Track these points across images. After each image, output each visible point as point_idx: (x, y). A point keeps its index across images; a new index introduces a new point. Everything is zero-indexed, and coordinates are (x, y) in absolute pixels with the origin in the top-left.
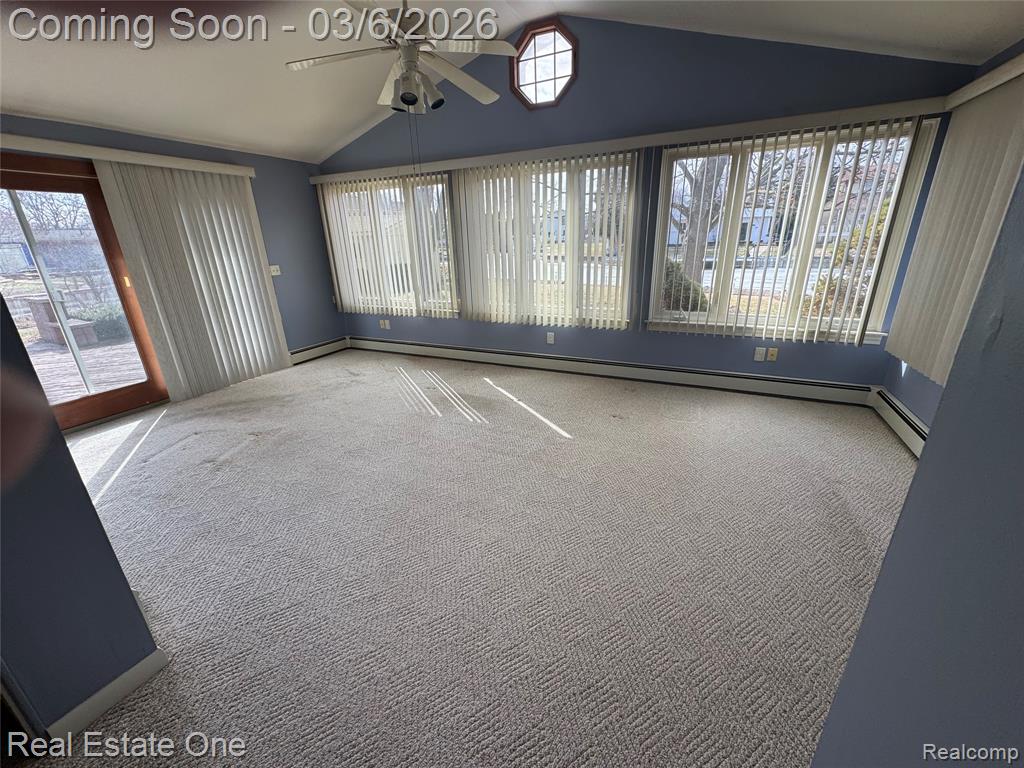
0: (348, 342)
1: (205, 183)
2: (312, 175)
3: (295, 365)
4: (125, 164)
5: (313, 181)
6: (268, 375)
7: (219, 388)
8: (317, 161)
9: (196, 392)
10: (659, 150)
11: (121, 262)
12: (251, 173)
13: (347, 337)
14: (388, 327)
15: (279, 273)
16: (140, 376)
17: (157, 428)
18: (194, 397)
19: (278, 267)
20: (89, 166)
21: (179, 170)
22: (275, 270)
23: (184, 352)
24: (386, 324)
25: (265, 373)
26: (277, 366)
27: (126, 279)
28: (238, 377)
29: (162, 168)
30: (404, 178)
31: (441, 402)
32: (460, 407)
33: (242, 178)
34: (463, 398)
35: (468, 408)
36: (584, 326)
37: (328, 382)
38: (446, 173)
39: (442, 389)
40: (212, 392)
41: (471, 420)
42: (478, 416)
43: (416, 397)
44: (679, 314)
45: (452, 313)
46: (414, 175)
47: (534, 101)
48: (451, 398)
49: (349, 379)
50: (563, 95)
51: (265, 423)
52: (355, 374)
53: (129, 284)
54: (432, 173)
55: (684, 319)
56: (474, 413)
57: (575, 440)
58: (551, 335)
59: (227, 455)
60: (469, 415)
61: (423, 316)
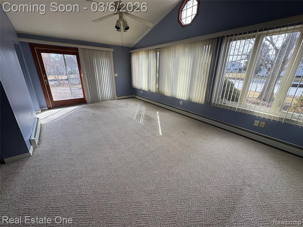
0: (133, 96)
1: (101, 53)
2: (130, 50)
3: (118, 99)
4: (84, 48)
5: (130, 52)
6: (112, 101)
7: (98, 102)
8: (132, 47)
9: (93, 102)
10: (222, 38)
11: (82, 71)
13: (133, 94)
14: (142, 93)
15: (117, 76)
16: (82, 96)
17: (80, 108)
18: (92, 103)
19: (117, 74)
20: (77, 49)
21: (96, 50)
23: (91, 92)
24: (142, 92)
25: (110, 100)
26: (113, 99)
28: (103, 100)
29: (92, 49)
30: (148, 51)
31: (139, 116)
32: (142, 118)
33: (111, 51)
34: (145, 116)
35: (144, 119)
36: (190, 101)
37: (120, 105)
38: (158, 49)
39: (143, 112)
40: (96, 103)
41: (140, 123)
42: (143, 122)
43: (134, 113)
44: (224, 101)
45: (156, 91)
46: (150, 50)
47: (185, 24)
48: (143, 115)
49: (125, 105)
50: (193, 21)
51: (97, 112)
52: (127, 104)
53: (82, 76)
54: (154, 49)
55: (225, 104)
56: (143, 121)
57: (162, 136)
58: (181, 102)
59: (84, 117)
60: (141, 121)
61: (149, 91)
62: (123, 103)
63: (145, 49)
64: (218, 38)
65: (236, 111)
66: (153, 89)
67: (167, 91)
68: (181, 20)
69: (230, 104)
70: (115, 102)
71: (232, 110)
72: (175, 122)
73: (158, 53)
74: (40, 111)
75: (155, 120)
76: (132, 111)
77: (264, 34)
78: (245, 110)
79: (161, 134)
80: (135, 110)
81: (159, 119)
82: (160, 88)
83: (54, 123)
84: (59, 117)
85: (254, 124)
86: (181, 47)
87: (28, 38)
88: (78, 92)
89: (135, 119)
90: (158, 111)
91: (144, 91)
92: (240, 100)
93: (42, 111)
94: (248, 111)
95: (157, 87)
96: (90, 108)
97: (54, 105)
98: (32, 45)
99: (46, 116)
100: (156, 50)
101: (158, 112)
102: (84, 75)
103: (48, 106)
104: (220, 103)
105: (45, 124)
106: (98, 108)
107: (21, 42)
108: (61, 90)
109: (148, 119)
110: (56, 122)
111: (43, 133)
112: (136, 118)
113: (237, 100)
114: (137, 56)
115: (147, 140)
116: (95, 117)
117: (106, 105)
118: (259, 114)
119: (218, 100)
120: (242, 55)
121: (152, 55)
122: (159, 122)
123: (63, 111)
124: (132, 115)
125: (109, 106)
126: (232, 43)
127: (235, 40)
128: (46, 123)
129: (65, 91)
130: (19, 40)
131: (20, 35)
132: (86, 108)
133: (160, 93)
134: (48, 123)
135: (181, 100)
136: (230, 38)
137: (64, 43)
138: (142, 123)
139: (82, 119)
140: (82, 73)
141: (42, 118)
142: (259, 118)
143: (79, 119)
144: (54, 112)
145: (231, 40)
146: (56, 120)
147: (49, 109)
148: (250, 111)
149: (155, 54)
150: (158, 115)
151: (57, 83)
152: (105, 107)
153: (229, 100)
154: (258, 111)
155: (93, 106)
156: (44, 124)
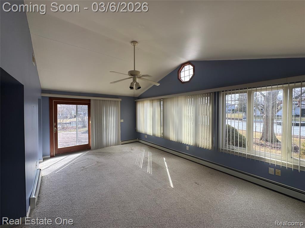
0: (137, 140)
1: (111, 102)
2: (136, 99)
3: (122, 144)
4: (96, 100)
5: (135, 101)
6: (115, 146)
7: (102, 148)
8: (138, 96)
9: (97, 148)
10: (218, 93)
11: (91, 118)
12: (121, 100)
13: (138, 138)
16: (87, 142)
17: (84, 156)
20: (90, 100)
22: (122, 121)
23: (97, 138)
24: (146, 136)
25: (114, 146)
26: (117, 144)
27: (90, 122)
28: (107, 146)
30: (153, 100)
31: (145, 163)
32: (149, 166)
33: (119, 101)
34: (152, 163)
35: (151, 167)
36: (197, 146)
37: (124, 151)
38: (162, 99)
39: (149, 159)
40: (100, 148)
41: (148, 172)
42: (151, 171)
43: (140, 160)
44: (232, 147)
45: (161, 136)
46: (154, 99)
47: (184, 81)
48: (149, 162)
49: (130, 151)
50: (191, 79)
51: (102, 160)
52: (132, 150)
53: (90, 123)
54: (158, 99)
55: (233, 149)
56: (151, 169)
57: (174, 189)
58: (188, 147)
59: (87, 166)
60: (149, 170)
61: (154, 135)
62: (127, 149)
63: (150, 99)
64: (215, 93)
65: (247, 158)
66: (158, 133)
67: (173, 137)
68: (180, 78)
69: (238, 150)
70: (119, 147)
71: (242, 156)
72: (185, 170)
73: (162, 102)
74: (42, 160)
75: (163, 168)
76: (138, 158)
77: (254, 90)
78: (256, 157)
79: (172, 186)
80: (141, 157)
81: (166, 166)
82: (165, 133)
83: (56, 176)
84: (62, 167)
85: (269, 172)
86: (183, 98)
87: (50, 93)
88: (81, 137)
89: (141, 168)
90: (165, 156)
91: (148, 136)
92: (248, 146)
93: (44, 159)
94: (259, 157)
95: (162, 132)
96: (93, 154)
97: (57, 153)
98: (51, 99)
99: (47, 165)
100: (160, 100)
101: (164, 158)
102: (92, 122)
103: (51, 154)
104: (228, 148)
105: (47, 176)
106: (103, 154)
107: (42, 97)
108: (64, 135)
109: (157, 167)
110: (58, 173)
111: (43, 188)
112: (143, 167)
113: (244, 146)
114: (142, 104)
115: (158, 195)
116: (99, 166)
117: (110, 152)
118: (277, 162)
119: (226, 145)
120: (235, 100)
121: (156, 104)
122: (167, 169)
123: (66, 159)
124: (138, 163)
125: (114, 152)
126: (228, 96)
127: (230, 94)
128: (47, 174)
129: (68, 136)
130: (42, 96)
131: (44, 91)
132: (90, 155)
133: (165, 138)
134: (50, 175)
135: (188, 145)
136: (225, 92)
137: (79, 96)
138: (150, 173)
139: (86, 168)
140: (90, 120)
141: (43, 169)
142: (273, 166)
143: (82, 168)
144: (56, 160)
145: (226, 94)
146: (58, 170)
147: (52, 157)
148: (261, 158)
149: (158, 103)
150: (165, 162)
151: (61, 127)
152: (110, 153)
153: (237, 145)
154: (269, 157)
155: (97, 153)
156: (44, 176)
